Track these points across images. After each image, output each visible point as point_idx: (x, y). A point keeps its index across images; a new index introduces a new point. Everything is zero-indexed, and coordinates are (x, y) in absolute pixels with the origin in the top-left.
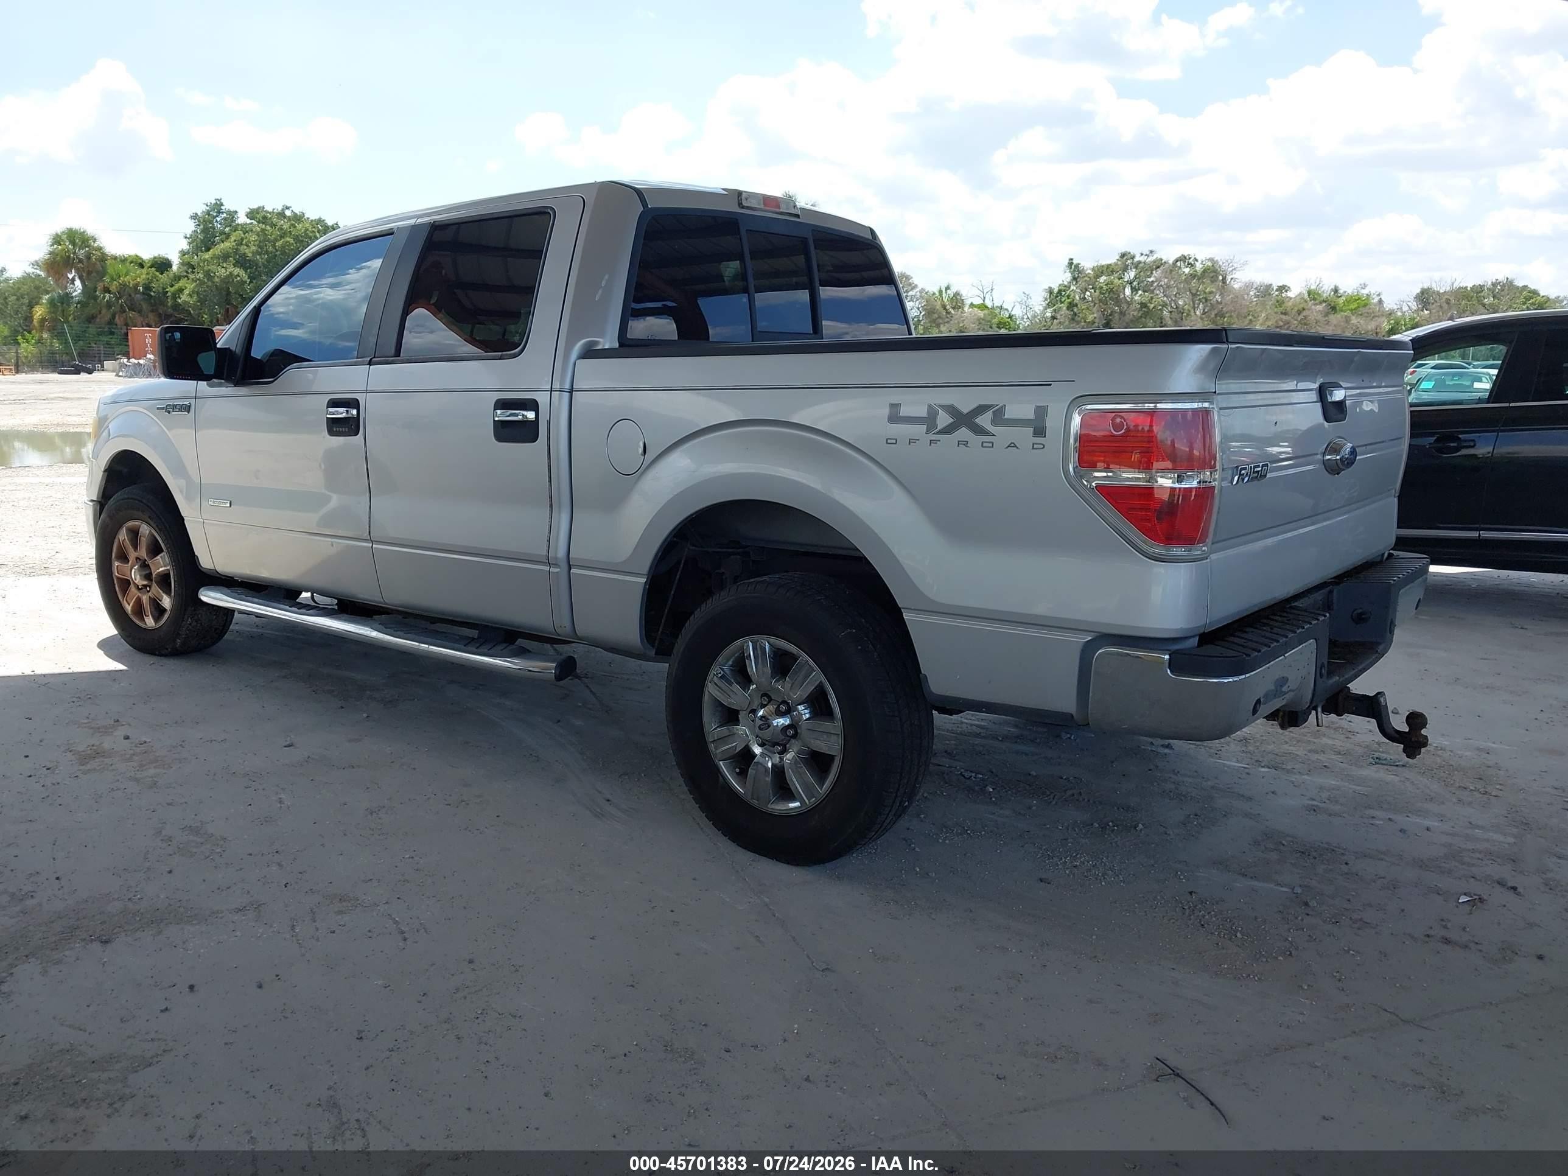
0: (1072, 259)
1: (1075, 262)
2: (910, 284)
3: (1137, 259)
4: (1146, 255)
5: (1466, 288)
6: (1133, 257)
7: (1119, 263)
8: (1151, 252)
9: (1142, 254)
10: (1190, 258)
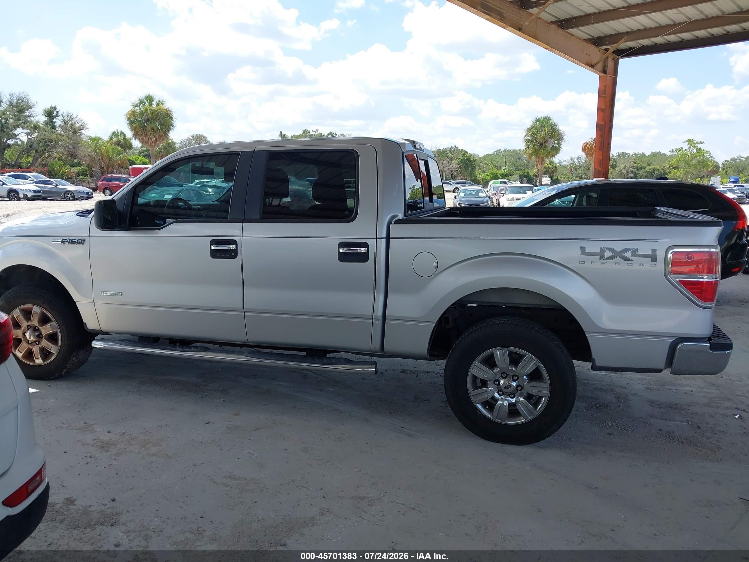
0: (281, 132)
1: (283, 133)
2: (206, 141)
3: (311, 133)
4: (315, 132)
5: (441, 150)
6: (309, 132)
7: (303, 135)
8: (317, 130)
9: (313, 131)
10: (333, 134)
